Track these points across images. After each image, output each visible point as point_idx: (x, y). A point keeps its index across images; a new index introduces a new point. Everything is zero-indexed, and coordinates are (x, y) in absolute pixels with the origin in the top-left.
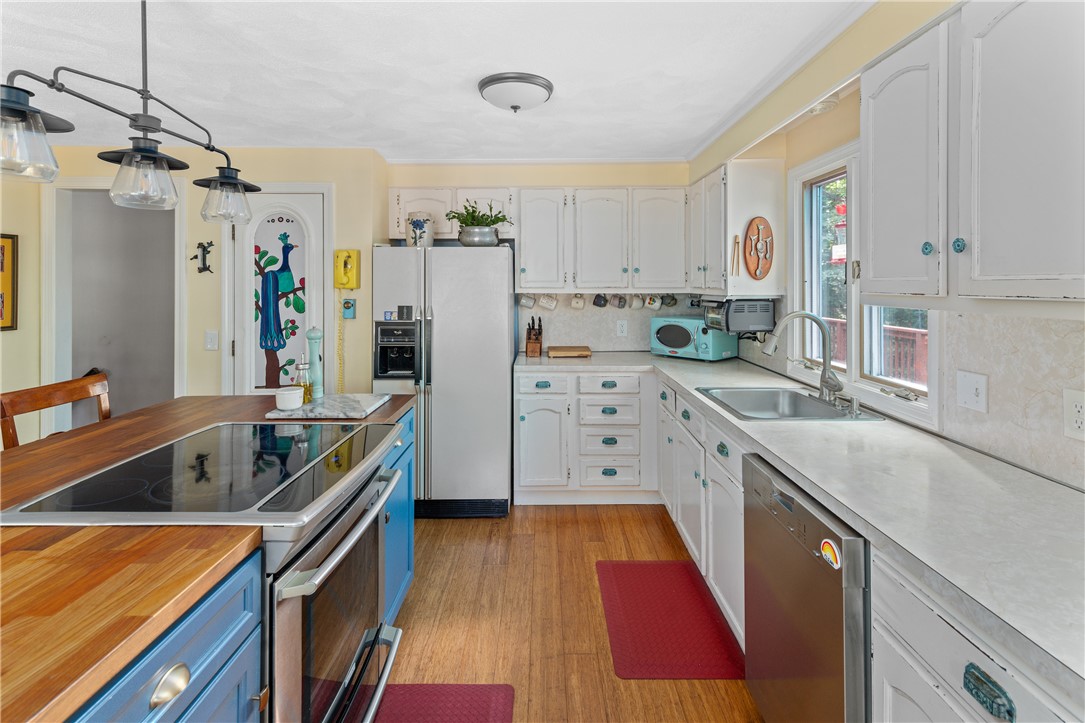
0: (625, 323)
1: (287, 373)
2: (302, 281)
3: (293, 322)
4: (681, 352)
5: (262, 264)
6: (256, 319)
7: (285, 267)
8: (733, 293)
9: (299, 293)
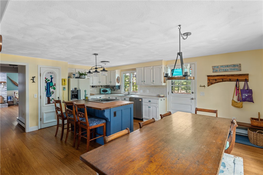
0: (96, 90)
1: (52, 101)
2: (55, 84)
3: (53, 91)
4: (106, 93)
5: (46, 81)
6: (45, 91)
7: (51, 81)
8: (116, 85)
9: (54, 86)
